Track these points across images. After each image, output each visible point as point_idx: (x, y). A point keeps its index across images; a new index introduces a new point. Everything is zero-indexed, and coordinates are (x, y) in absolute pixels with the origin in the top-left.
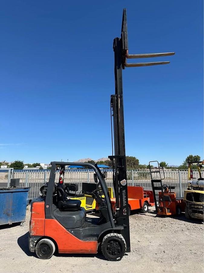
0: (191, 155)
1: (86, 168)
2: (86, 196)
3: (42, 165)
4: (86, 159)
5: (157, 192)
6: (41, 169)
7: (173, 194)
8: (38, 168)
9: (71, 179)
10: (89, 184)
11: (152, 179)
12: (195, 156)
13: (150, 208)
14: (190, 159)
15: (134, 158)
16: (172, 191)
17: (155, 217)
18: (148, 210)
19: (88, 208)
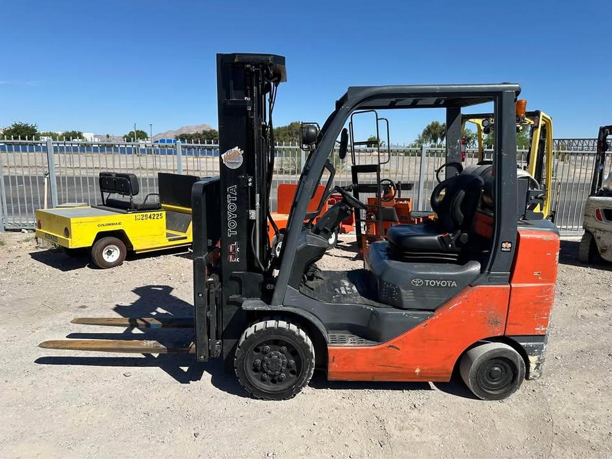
0: (435, 121)
2: (166, 209)
3: (88, 136)
7: (405, 202)
11: (354, 163)
13: (341, 237)
14: (433, 131)
16: (404, 194)
17: (354, 259)
18: (337, 241)
19: (174, 240)
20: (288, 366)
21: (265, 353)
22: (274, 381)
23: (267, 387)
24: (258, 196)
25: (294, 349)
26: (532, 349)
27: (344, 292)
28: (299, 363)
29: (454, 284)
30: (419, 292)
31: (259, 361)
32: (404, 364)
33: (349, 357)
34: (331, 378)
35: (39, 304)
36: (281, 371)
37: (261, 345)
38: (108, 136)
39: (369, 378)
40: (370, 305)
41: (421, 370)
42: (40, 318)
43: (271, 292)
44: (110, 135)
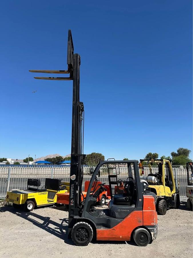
0: (150, 153)
1: (54, 163)
2: (48, 191)
3: (9, 160)
4: (54, 155)
5: (113, 186)
6: (8, 164)
8: (4, 163)
9: (38, 174)
10: (53, 179)
11: (109, 174)
12: (154, 154)
13: (107, 201)
14: (150, 156)
15: (100, 155)
18: (105, 203)
19: (50, 202)
20: (86, 235)
21: (79, 231)
22: (82, 240)
23: (80, 242)
24: (79, 187)
25: (87, 230)
26: (152, 230)
27: (101, 214)
28: (88, 235)
29: (128, 211)
30: (120, 213)
31: (78, 234)
32: (117, 235)
33: (102, 233)
34: (98, 239)
35: (10, 222)
36: (84, 237)
37: (78, 229)
38: (17, 160)
39: (108, 240)
40: (107, 217)
41: (122, 237)
42: (12, 226)
43: (81, 214)
44: (18, 159)
